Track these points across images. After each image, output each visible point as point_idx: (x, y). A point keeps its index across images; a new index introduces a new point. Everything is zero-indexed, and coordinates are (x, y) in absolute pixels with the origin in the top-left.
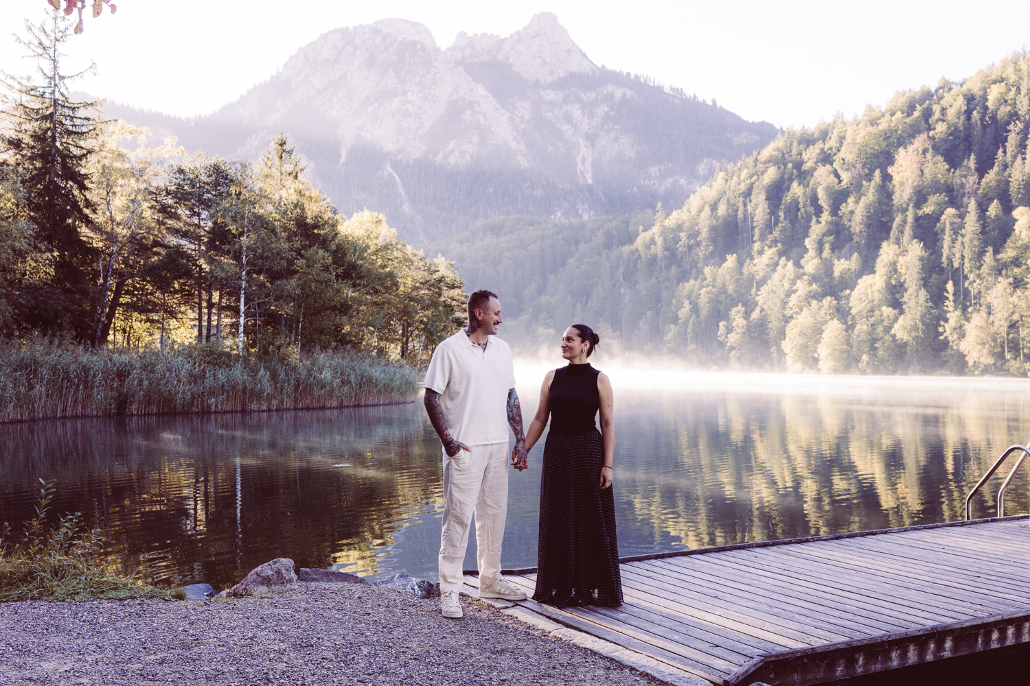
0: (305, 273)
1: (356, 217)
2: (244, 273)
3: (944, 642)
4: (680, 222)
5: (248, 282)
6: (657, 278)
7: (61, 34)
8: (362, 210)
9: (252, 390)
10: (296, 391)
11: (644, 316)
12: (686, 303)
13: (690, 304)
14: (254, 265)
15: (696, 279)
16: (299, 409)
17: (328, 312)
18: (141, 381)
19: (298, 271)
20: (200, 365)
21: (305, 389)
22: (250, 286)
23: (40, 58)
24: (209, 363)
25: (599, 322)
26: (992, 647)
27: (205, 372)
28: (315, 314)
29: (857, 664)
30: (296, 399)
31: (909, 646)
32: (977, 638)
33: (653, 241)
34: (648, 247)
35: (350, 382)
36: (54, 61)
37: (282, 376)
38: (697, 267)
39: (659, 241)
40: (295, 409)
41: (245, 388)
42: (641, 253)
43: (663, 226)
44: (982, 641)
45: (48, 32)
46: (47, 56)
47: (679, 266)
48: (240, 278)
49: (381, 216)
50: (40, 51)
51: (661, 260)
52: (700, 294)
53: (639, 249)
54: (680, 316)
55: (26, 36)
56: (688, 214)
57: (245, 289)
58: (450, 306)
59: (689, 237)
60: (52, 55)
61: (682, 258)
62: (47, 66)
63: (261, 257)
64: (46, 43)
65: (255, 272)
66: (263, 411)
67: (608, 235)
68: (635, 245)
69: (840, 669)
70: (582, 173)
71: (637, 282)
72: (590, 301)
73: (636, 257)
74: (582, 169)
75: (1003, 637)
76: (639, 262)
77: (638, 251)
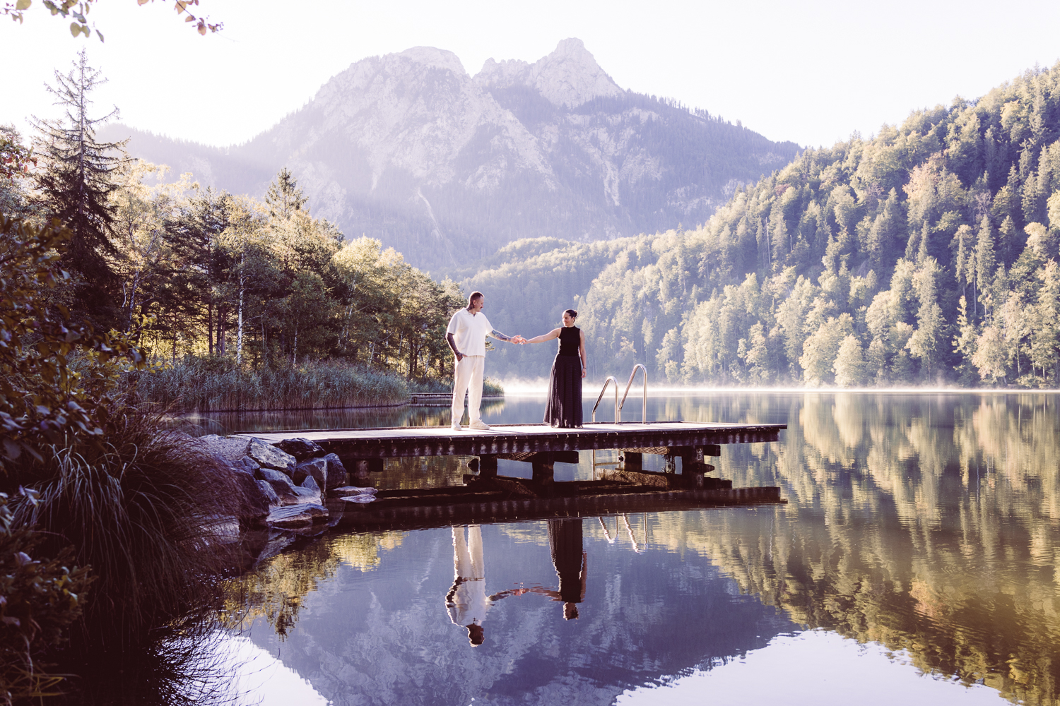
0: (299, 293)
1: (355, 243)
2: (241, 293)
3: (448, 447)
4: (701, 242)
5: (244, 301)
6: (679, 297)
7: (87, 83)
8: (361, 237)
9: (246, 392)
10: (285, 393)
12: (707, 321)
13: (711, 322)
14: (251, 286)
15: (715, 298)
16: (288, 410)
17: (320, 327)
18: (149, 384)
19: (292, 291)
20: (201, 372)
21: (293, 392)
22: (247, 304)
23: (69, 104)
24: (209, 370)
25: (622, 341)
27: (205, 378)
28: (308, 329)
30: (286, 402)
32: (471, 448)
33: (674, 262)
34: (669, 267)
35: (335, 387)
36: (82, 107)
37: (273, 379)
38: (717, 286)
39: (680, 261)
40: (285, 410)
41: (239, 391)
42: (663, 273)
43: (684, 246)
44: (474, 450)
45: (76, 81)
46: (74, 102)
47: (699, 286)
48: (238, 298)
49: (377, 242)
50: (69, 98)
51: (682, 280)
52: (720, 313)
53: (661, 269)
54: (701, 334)
55: (56, 86)
56: (708, 234)
57: (241, 307)
59: (709, 257)
60: (79, 102)
61: (702, 277)
62: (75, 111)
63: (255, 279)
64: (74, 91)
65: (251, 292)
66: (255, 411)
67: (632, 255)
68: (657, 265)
69: (381, 454)
70: (609, 195)
71: (658, 302)
72: (613, 320)
73: (658, 277)
74: (609, 191)
75: (489, 449)
76: (661, 282)
77: (659, 271)
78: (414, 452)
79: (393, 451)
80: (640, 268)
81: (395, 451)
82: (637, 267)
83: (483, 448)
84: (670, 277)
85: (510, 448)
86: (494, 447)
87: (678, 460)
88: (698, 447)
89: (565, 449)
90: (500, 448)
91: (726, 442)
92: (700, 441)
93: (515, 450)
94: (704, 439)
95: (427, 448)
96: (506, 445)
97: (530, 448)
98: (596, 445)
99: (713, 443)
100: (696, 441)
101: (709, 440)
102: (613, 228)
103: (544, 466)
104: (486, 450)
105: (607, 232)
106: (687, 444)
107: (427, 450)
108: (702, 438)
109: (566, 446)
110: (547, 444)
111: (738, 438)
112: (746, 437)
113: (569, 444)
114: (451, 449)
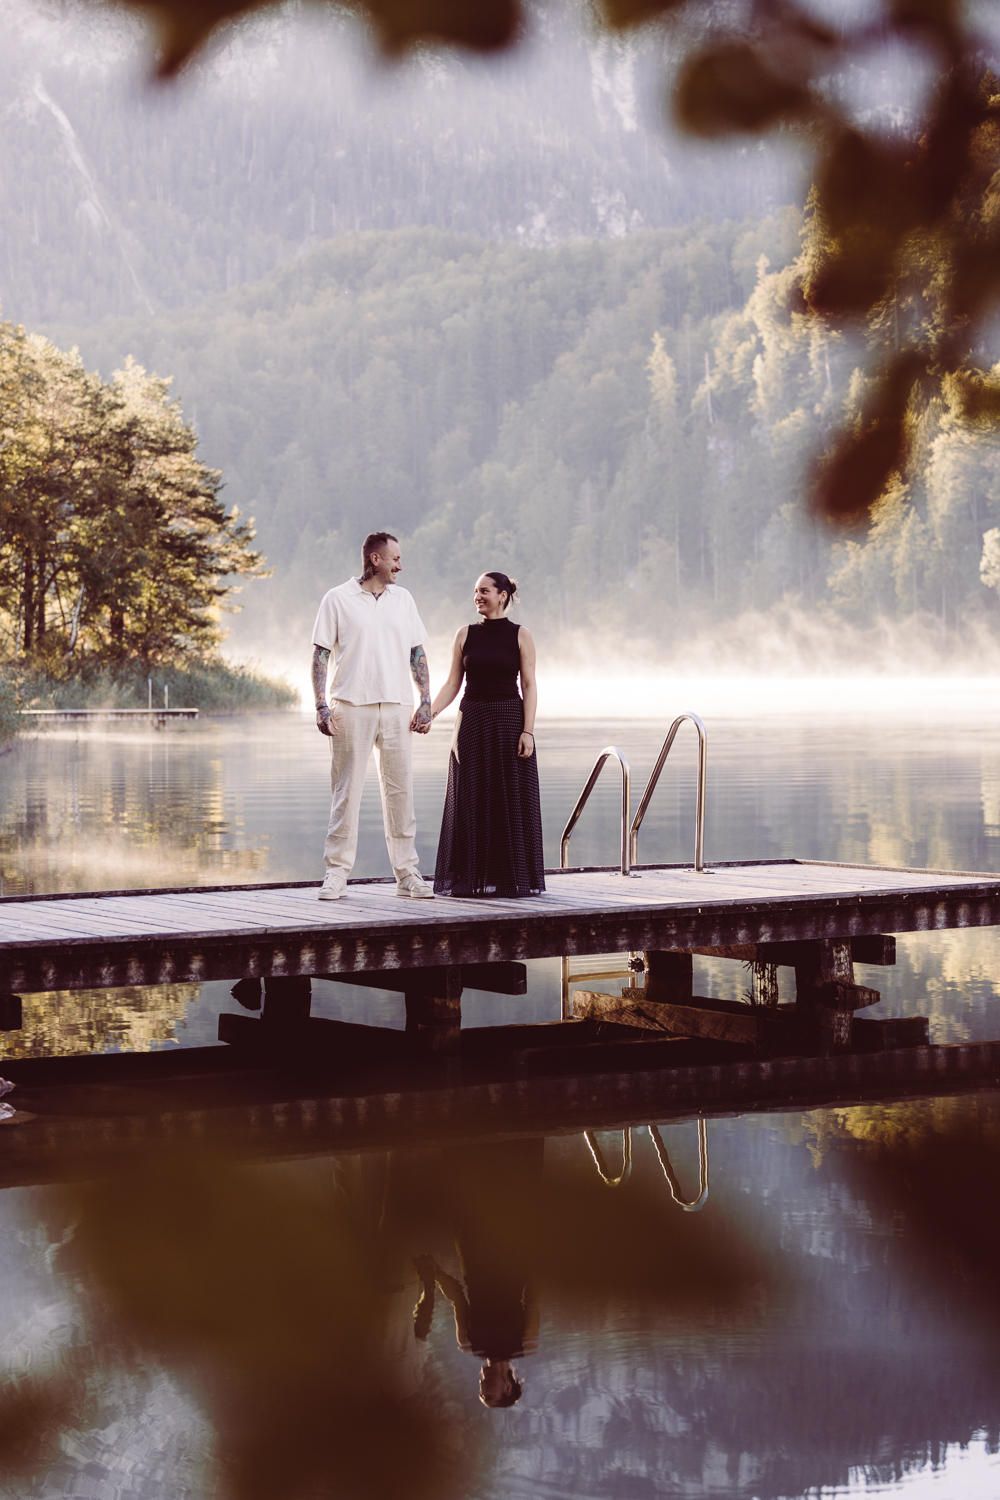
3: (189, 961)
6: (810, 407)
11: (774, 517)
25: (646, 536)
26: (274, 974)
29: (46, 977)
31: (130, 962)
32: (248, 961)
42: (765, 335)
44: (256, 966)
53: (760, 324)
58: (154, 502)
67: (673, 283)
68: (747, 311)
69: (17, 981)
70: (607, 99)
71: (752, 420)
72: (619, 475)
73: (748, 346)
74: (607, 86)
75: (293, 962)
76: (758, 361)
77: (753, 328)
78: (100, 976)
79: (45, 974)
80: (697, 320)
81: (51, 974)
82: (687, 317)
83: (279, 960)
84: (786, 346)
85: (348, 958)
86: (307, 957)
87: (785, 975)
88: (837, 942)
89: (491, 957)
90: (321, 961)
91: (911, 926)
92: (843, 924)
93: (360, 964)
94: (853, 922)
95: (134, 965)
96: (337, 951)
97: (399, 957)
98: (572, 945)
99: (876, 931)
100: (832, 927)
101: (865, 923)
102: (618, 197)
103: (437, 1000)
104: (285, 967)
105: (601, 211)
106: (809, 935)
107: (134, 971)
108: (849, 917)
109: (494, 949)
110: (444, 945)
111: (941, 915)
112: (962, 911)
113: (502, 945)
114: (196, 965)
